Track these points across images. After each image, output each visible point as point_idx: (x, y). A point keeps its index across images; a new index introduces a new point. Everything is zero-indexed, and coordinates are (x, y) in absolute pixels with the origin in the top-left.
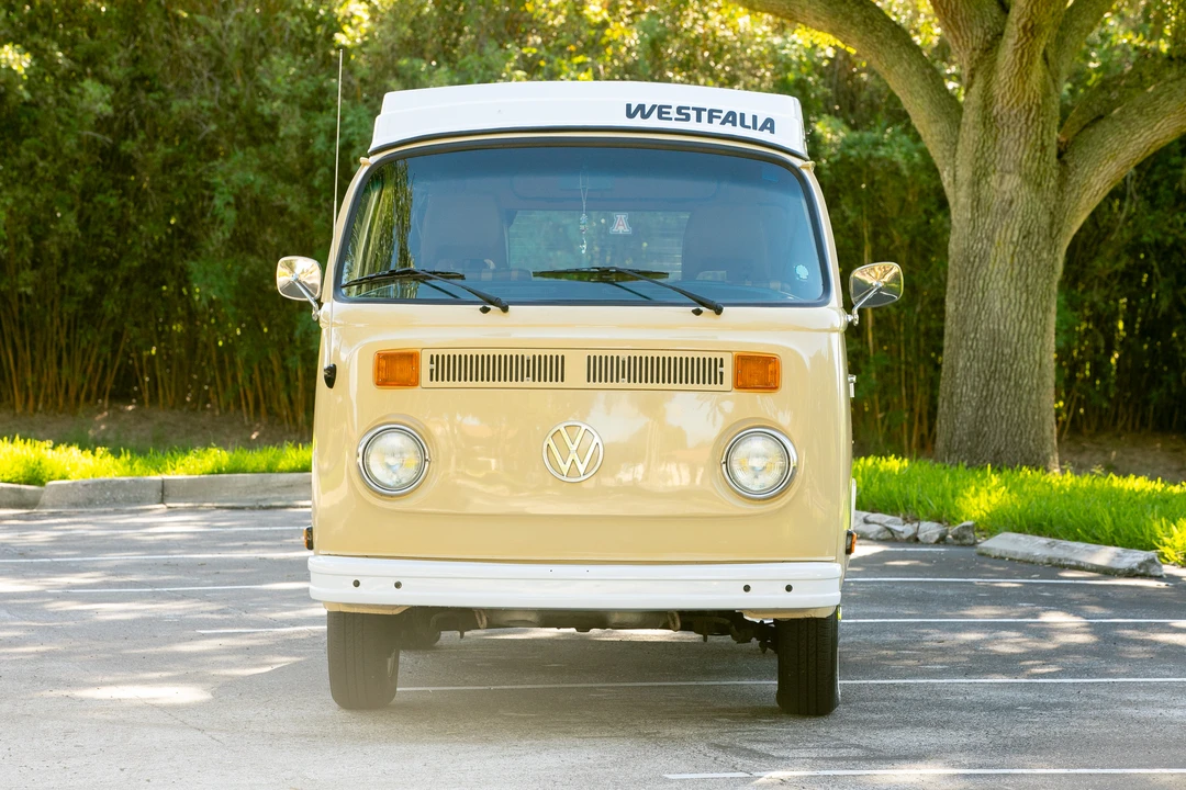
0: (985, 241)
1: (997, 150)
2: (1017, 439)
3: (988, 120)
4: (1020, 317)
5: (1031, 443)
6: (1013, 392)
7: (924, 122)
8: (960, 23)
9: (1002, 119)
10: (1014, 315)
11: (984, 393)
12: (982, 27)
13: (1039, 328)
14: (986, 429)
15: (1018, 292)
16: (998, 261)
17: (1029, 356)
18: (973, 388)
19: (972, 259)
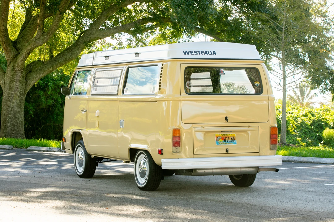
0: (12, 95)
1: (15, 77)
9: (17, 71)
11: (13, 125)
12: (13, 53)
14: (14, 132)
16: (15, 99)
18: (10, 124)
19: (9, 99)
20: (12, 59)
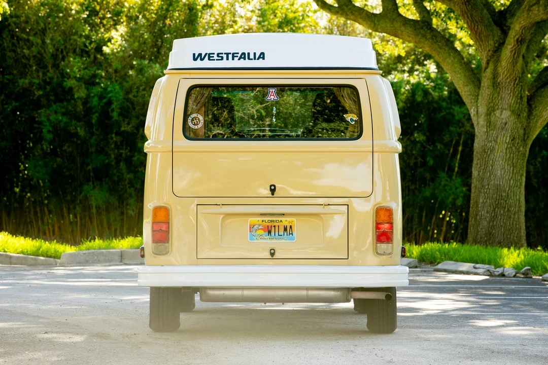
0: (493, 142)
1: (499, 98)
2: (509, 236)
3: (495, 84)
4: (510, 178)
5: (516, 239)
6: (507, 214)
7: (461, 86)
8: (483, 38)
9: (502, 84)
10: (507, 177)
11: (493, 214)
12: (493, 40)
13: (518, 183)
14: (494, 231)
15: (509, 166)
16: (499, 151)
17: (514, 197)
18: (487, 212)
19: (486, 151)
20: (490, 54)
